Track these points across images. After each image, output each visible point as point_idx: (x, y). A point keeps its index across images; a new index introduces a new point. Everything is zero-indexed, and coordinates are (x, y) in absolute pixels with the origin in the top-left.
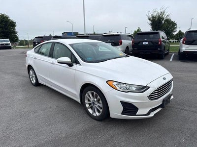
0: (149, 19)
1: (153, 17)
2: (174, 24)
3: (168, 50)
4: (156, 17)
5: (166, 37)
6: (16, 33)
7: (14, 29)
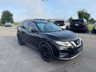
0: (77, 13)
1: (79, 12)
2: (89, 15)
3: (88, 28)
4: (80, 12)
5: (86, 22)
6: (13, 19)
7: (12, 17)
